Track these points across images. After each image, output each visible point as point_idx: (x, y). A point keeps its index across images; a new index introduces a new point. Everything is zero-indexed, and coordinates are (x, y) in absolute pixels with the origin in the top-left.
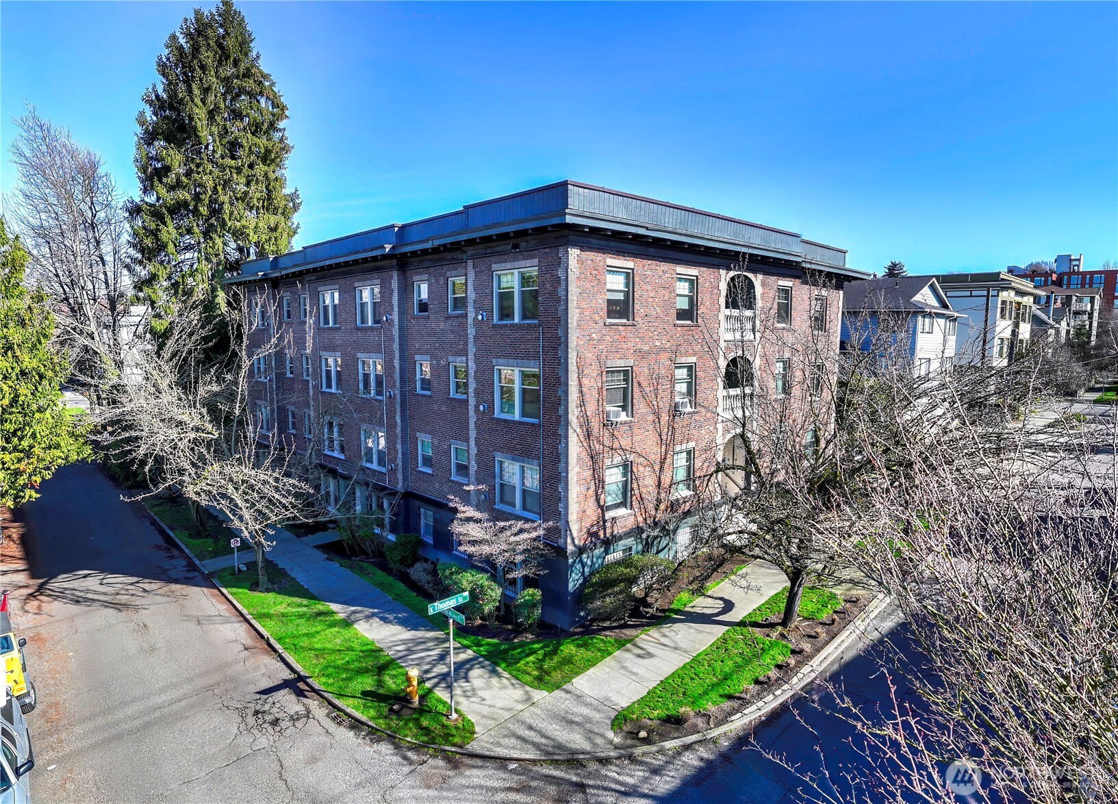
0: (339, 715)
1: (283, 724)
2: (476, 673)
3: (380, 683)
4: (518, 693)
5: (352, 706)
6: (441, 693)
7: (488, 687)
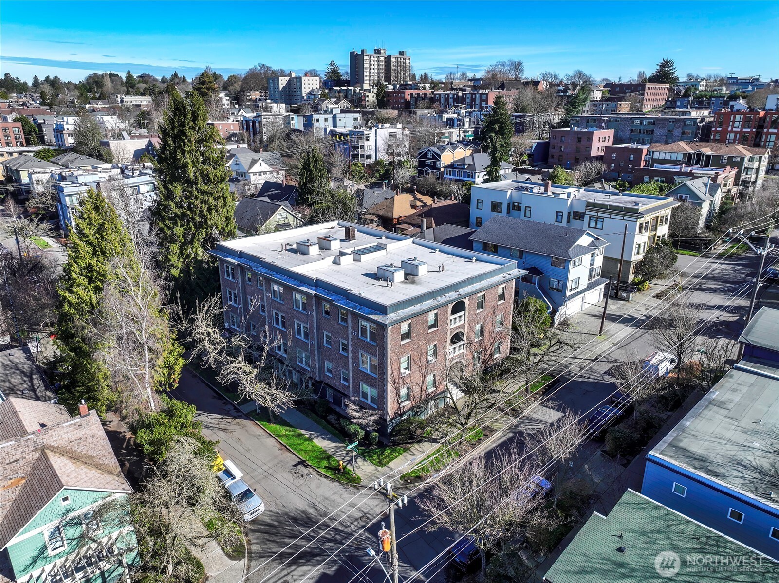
0: (320, 474)
1: (305, 476)
2: (359, 460)
3: (330, 463)
4: (373, 467)
5: (323, 471)
6: (349, 467)
7: (364, 465)
